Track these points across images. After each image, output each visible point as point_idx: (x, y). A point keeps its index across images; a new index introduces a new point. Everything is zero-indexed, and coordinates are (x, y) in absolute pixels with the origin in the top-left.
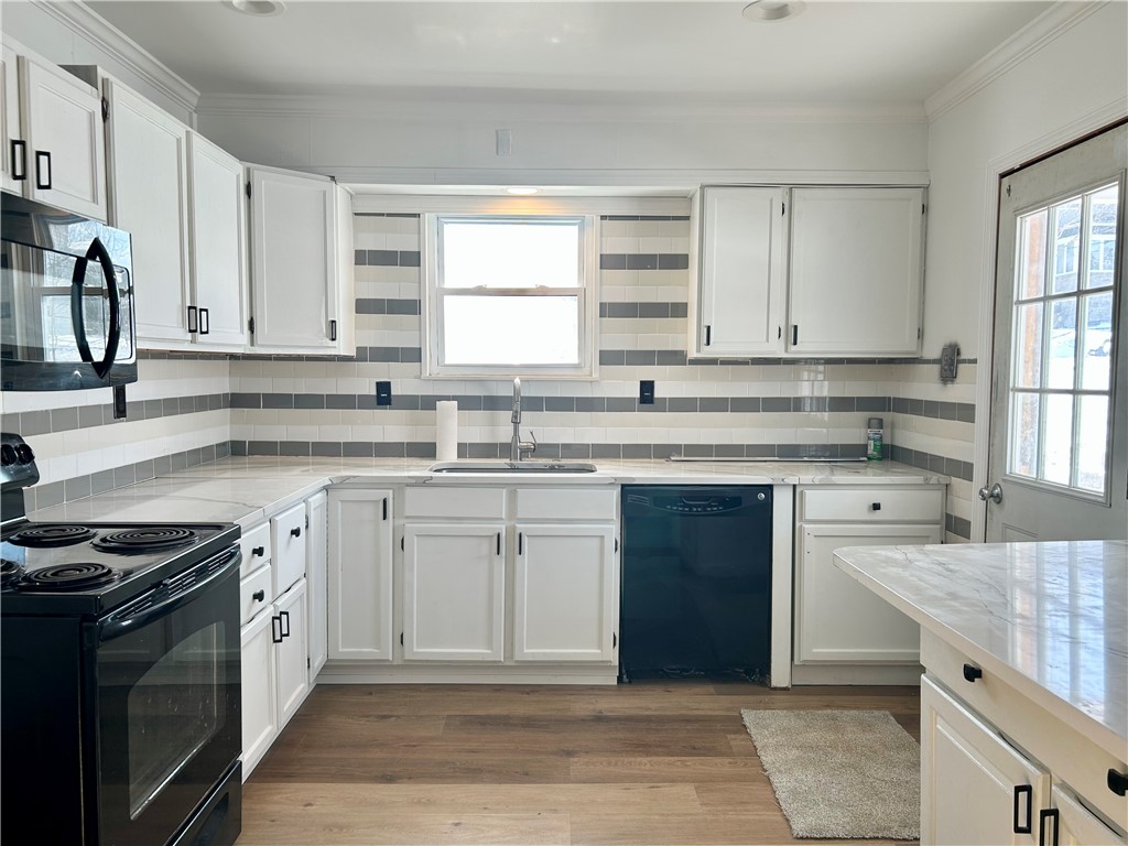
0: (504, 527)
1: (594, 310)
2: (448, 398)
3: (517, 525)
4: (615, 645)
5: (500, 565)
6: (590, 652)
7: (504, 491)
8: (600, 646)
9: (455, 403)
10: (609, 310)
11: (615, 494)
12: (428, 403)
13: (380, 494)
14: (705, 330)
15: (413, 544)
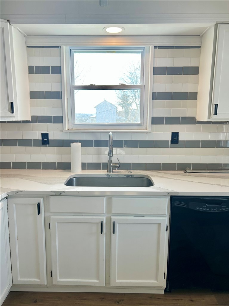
0: (105, 218)
1: (149, 96)
3: (113, 217)
4: (164, 279)
5: (103, 238)
6: (152, 282)
7: (105, 199)
8: (157, 279)
10: (157, 96)
11: (167, 201)
12: (67, 143)
13: (36, 201)
14: (214, 106)
15: (55, 227)
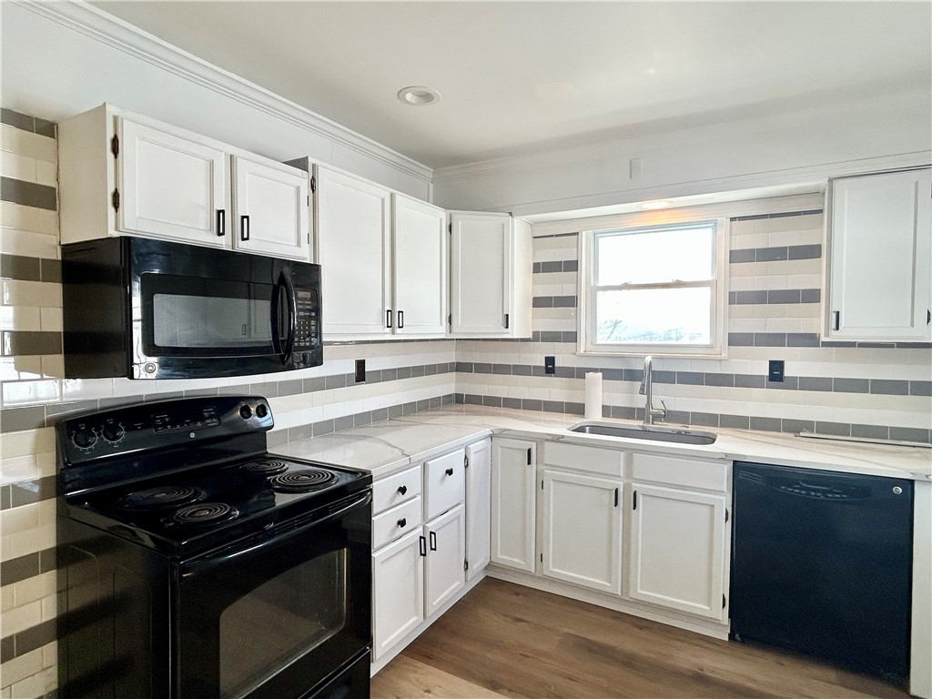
0: (622, 484)
1: (724, 298)
2: (596, 370)
3: (633, 484)
4: (724, 606)
5: (618, 514)
6: (701, 607)
7: (622, 454)
8: (710, 603)
9: (601, 374)
11: (727, 469)
12: (580, 373)
13: (527, 445)
14: (834, 315)
15: (551, 487)
